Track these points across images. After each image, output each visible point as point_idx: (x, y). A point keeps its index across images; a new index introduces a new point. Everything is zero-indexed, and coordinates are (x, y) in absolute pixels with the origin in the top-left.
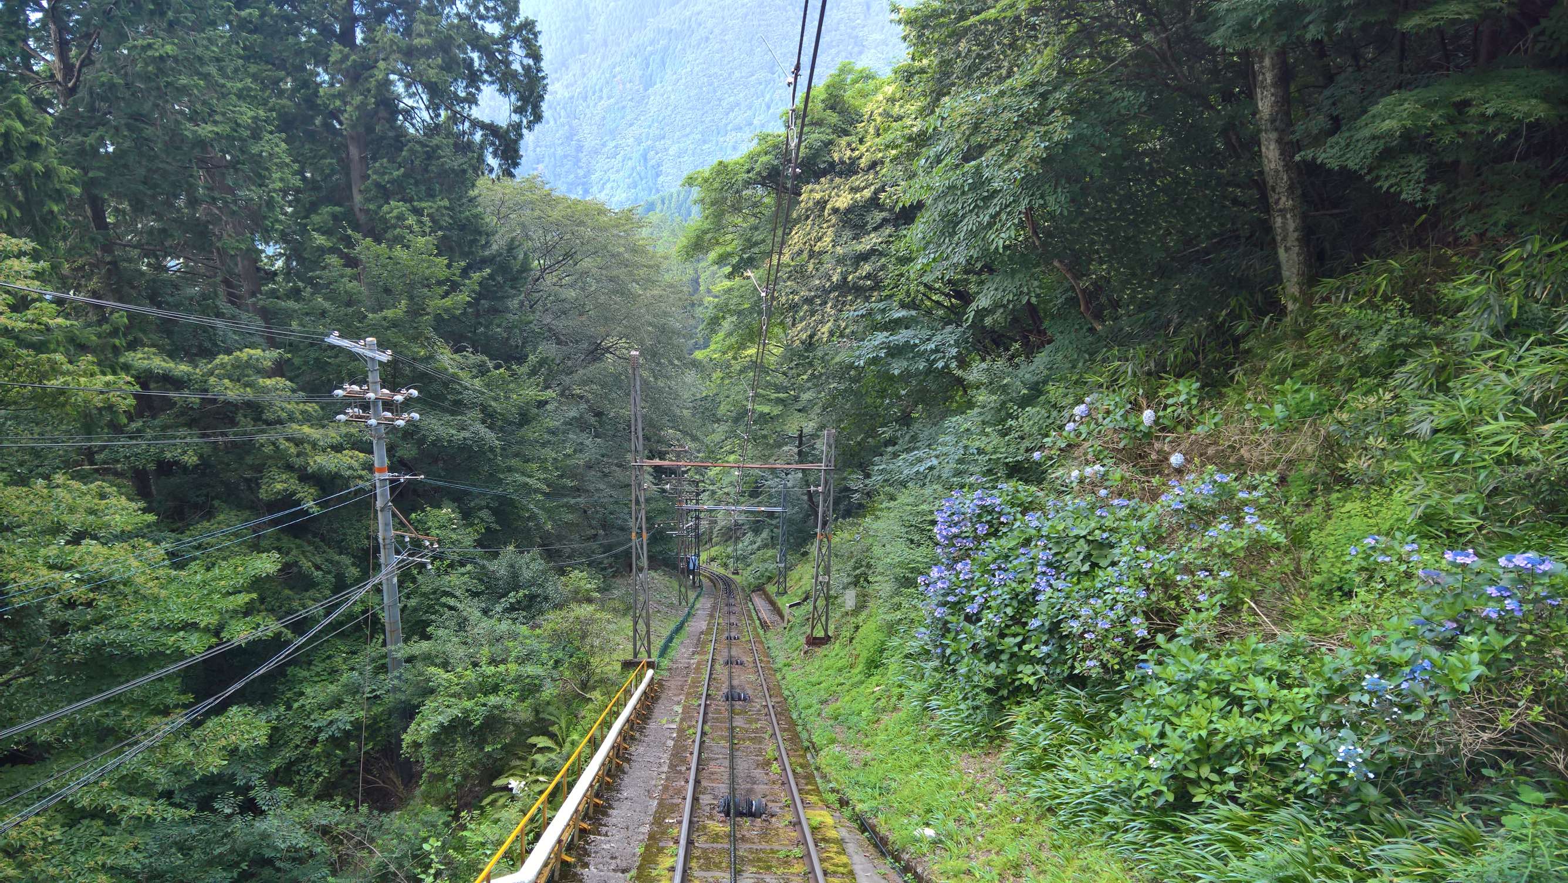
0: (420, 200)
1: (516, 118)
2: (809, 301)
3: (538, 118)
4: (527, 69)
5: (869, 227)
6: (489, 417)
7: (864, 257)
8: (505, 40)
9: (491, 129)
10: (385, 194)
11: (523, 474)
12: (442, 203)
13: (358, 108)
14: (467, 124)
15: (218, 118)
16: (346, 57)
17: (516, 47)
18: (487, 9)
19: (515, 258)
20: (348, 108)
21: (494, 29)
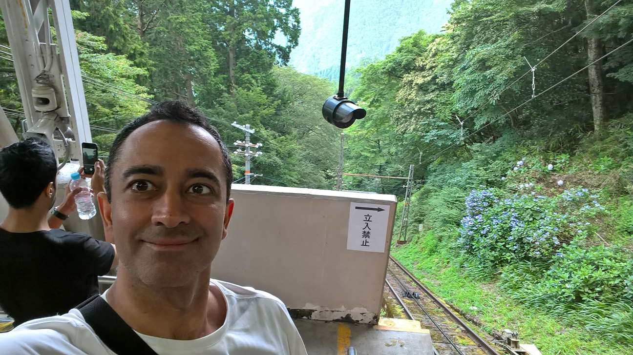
0: (255, 73)
1: (289, 44)
2: (405, 117)
3: (297, 44)
4: (294, 26)
5: (429, 91)
6: (278, 154)
7: (428, 102)
8: (287, 15)
9: (280, 48)
10: (243, 71)
11: (290, 176)
12: (263, 75)
13: (235, 39)
14: (270, 45)
15: (196, 43)
16: (232, 21)
17: (291, 18)
18: (281, 4)
19: (285, 96)
20: (232, 39)
21: (283, 11)
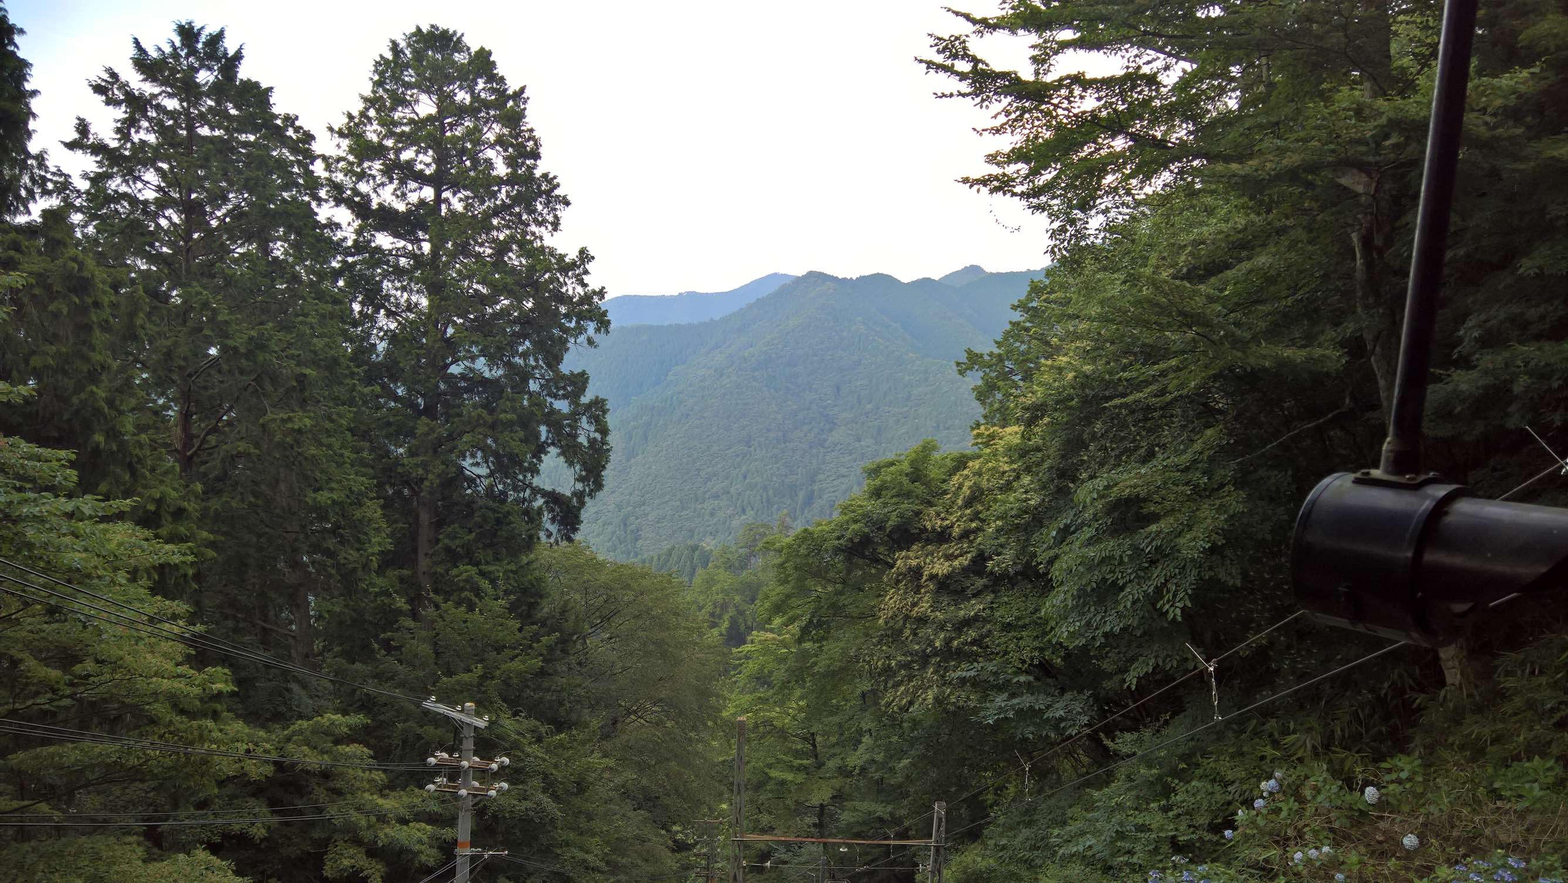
0: (487, 563)
1: (579, 486)
2: (907, 666)
3: (599, 486)
4: (592, 442)
5: (969, 592)
7: (968, 623)
8: (574, 416)
9: (554, 498)
10: (453, 557)
11: (581, 849)
12: (509, 567)
13: (439, 476)
14: (528, 492)
16: (433, 430)
17: (584, 421)
18: (558, 389)
19: (567, 621)
20: (430, 476)
21: (563, 406)
